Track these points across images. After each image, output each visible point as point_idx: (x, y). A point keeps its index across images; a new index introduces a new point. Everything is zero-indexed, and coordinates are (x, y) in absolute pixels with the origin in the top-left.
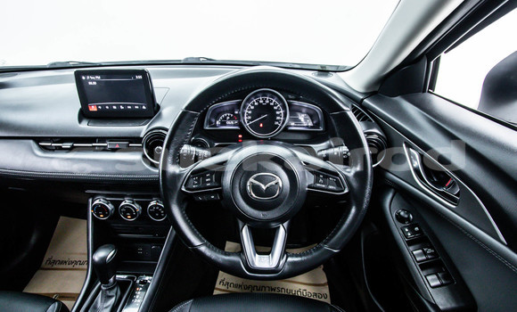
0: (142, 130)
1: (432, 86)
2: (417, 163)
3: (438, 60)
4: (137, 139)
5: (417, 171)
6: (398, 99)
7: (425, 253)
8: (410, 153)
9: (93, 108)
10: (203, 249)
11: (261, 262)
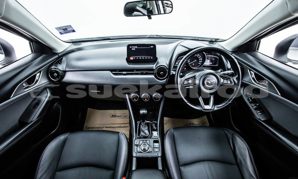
0: (154, 66)
1: (258, 50)
2: (253, 76)
3: (260, 41)
4: (152, 70)
5: (253, 79)
6: (245, 54)
7: (256, 105)
8: (250, 73)
9: (132, 58)
10: (188, 103)
11: (207, 107)
